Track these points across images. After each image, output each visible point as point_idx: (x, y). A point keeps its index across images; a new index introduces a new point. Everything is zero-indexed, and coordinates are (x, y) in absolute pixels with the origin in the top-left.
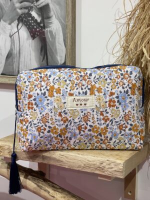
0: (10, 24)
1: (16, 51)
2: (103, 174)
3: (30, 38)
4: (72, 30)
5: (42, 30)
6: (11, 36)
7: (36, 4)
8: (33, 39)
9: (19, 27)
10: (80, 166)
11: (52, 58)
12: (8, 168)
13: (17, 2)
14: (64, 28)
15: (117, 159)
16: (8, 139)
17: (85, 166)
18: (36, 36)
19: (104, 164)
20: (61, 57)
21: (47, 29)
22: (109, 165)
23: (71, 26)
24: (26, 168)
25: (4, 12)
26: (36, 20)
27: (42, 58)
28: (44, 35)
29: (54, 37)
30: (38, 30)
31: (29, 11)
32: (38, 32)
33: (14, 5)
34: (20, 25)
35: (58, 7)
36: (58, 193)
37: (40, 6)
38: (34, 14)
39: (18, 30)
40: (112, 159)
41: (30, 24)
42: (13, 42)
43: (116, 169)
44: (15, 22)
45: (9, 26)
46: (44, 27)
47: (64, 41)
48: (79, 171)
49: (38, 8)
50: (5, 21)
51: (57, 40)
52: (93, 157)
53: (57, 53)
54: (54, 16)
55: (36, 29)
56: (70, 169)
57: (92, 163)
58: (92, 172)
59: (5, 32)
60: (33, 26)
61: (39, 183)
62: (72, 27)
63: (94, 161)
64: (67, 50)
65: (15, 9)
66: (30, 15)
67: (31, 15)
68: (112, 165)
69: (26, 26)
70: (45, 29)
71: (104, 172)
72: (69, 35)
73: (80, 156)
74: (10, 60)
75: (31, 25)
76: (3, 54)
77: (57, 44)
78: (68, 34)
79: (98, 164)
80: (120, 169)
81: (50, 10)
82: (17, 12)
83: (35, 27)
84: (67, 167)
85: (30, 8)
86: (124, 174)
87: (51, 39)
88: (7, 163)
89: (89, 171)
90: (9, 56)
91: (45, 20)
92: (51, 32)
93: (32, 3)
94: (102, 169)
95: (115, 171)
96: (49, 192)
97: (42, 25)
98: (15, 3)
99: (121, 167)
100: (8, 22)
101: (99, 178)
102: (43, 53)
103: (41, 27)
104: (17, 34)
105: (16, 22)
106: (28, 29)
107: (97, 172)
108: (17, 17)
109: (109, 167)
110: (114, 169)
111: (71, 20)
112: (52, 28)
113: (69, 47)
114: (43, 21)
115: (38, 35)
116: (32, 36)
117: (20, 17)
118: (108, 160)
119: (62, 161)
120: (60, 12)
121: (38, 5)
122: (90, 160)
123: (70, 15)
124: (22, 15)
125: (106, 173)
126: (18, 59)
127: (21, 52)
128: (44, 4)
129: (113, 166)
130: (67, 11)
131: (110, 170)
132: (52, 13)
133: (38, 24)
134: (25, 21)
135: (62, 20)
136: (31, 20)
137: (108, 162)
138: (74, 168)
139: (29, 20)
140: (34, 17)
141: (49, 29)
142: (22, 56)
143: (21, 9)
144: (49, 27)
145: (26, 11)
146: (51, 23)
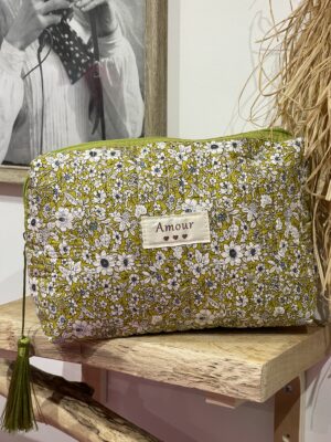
0: (22, 49)
1: (35, 110)
2: (216, 391)
4: (158, 62)
5: (92, 61)
6: (24, 77)
7: (78, 3)
8: (73, 83)
9: (43, 55)
10: (163, 373)
11: (114, 125)
12: (9, 374)
14: (141, 56)
15: (250, 357)
16: (11, 309)
17: (175, 373)
18: (79, 75)
19: (219, 369)
20: (134, 123)
21: (102, 60)
22: (230, 370)
23: (154, 51)
25: (10, 21)
26: (80, 39)
27: (92, 125)
28: (97, 74)
29: (118, 78)
30: (83, 61)
31: (64, 18)
33: (31, 5)
34: (45, 50)
35: (127, 10)
36: (118, 433)
37: (88, 8)
38: (75, 25)
39: (40, 63)
40: (237, 358)
41: (67, 48)
42: (28, 89)
43: (244, 380)
44: (33, 44)
45: (21, 53)
46: (97, 56)
47: (141, 86)
48: (162, 384)
50: (11, 42)
51: (125, 84)
52: (193, 353)
53: (125, 116)
54: (119, 29)
55: (78, 60)
56: (142, 378)
57: (192, 365)
58: (192, 386)
59: (10, 66)
60: (73, 53)
61: (77, 409)
62: (159, 55)
63: (196, 362)
64: (146, 107)
65: (34, 15)
66: (66, 29)
67: (68, 27)
68: (237, 372)
69: (57, 52)
70: (98, 59)
71: (218, 387)
72: (151, 74)
73: (166, 349)
74: (22, 130)
75: (69, 51)
77: (126, 94)
78: (150, 71)
79: (205, 368)
80: (255, 381)
81: (110, 17)
82: (38, 21)
83: (77, 55)
84: (135, 374)
86: (264, 390)
87: (111, 83)
88: (7, 363)
89: (183, 383)
91: (100, 40)
92: (111, 66)
93: (72, 1)
94: (213, 380)
95: (244, 384)
96: (98, 432)
97: (92, 50)
98: (33, 2)
99: (256, 375)
100: (19, 44)
101: (208, 401)
102: (94, 115)
103: (90, 55)
104: (37, 71)
105: (36, 44)
107: (202, 387)
108: (38, 34)
109: (230, 375)
110: (240, 381)
111: (155, 39)
112: (115, 57)
113: (151, 101)
114: (94, 41)
115: (83, 74)
116: (70, 77)
117: (45, 32)
118: (227, 360)
119: (124, 361)
120: (132, 20)
121: (84, 6)
122: (187, 358)
123: (154, 27)
124: (48, 28)
125: (222, 391)
126: (39, 128)
127: (47, 111)
128: (97, 3)
129: (239, 374)
130: (147, 18)
131: (232, 383)
132: (114, 24)
133: (84, 48)
134: (55, 41)
135: (137, 38)
136: (69, 40)
137: (228, 365)
138: (153, 378)
139: (63, 40)
140: (75, 33)
141: (107, 59)
142: (48, 121)
143: (46, 14)
144: (108, 55)
145: (58, 19)
146: (112, 45)
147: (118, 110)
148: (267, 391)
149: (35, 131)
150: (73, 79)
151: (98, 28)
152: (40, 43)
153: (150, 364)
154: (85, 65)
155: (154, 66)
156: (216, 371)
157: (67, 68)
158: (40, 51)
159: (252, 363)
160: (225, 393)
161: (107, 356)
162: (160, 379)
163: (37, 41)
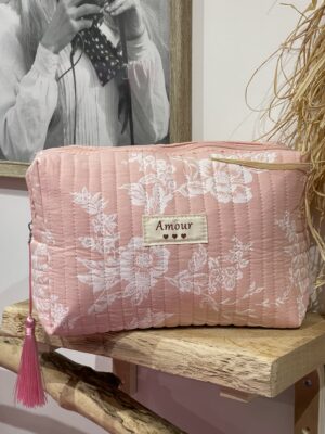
0: (56, 52)
1: (68, 111)
2: (229, 385)
5: (121, 64)
6: (58, 79)
7: (108, 8)
8: (103, 85)
9: (75, 58)
10: (179, 367)
11: (141, 125)
13: (70, 5)
14: (167, 59)
15: (262, 353)
17: (191, 367)
18: (109, 77)
19: (231, 364)
20: (160, 123)
21: (131, 63)
22: (241, 365)
23: (179, 54)
24: (79, 365)
25: (44, 25)
26: (109, 43)
27: (121, 125)
28: (126, 76)
29: (145, 80)
31: (95, 22)
33: (64, 10)
34: (78, 54)
35: (153, 14)
36: (141, 423)
37: (117, 12)
39: (73, 65)
40: (249, 353)
42: (62, 91)
43: (255, 376)
44: (66, 48)
46: (125, 59)
47: (167, 87)
48: (178, 377)
50: (46, 46)
51: (152, 86)
52: (207, 348)
54: (146, 34)
56: (160, 371)
57: (205, 360)
58: (207, 380)
59: (46, 69)
60: (103, 57)
62: (183, 58)
63: (210, 356)
64: (171, 108)
65: (67, 20)
66: (97, 32)
68: (248, 368)
69: (89, 55)
71: (230, 382)
72: (177, 75)
73: (182, 343)
74: (57, 130)
75: (100, 54)
76: (42, 118)
77: (152, 96)
78: (175, 73)
79: (218, 363)
80: (265, 377)
81: (137, 21)
82: (71, 25)
83: (107, 58)
84: (153, 367)
85: (97, 17)
87: (138, 84)
89: (198, 377)
90: (56, 121)
91: (129, 44)
93: (101, 6)
94: (226, 374)
95: (255, 380)
96: (122, 421)
97: (121, 53)
98: (66, 7)
99: (267, 371)
100: (53, 48)
101: (222, 394)
102: (123, 116)
103: (119, 57)
104: (70, 73)
105: (69, 48)
107: (216, 381)
108: (71, 38)
109: (241, 370)
110: (251, 376)
111: (179, 42)
112: (142, 59)
113: (176, 102)
114: (122, 45)
115: (112, 76)
117: (77, 36)
118: (239, 356)
119: (143, 354)
121: (114, 11)
122: (202, 353)
123: (179, 30)
124: (80, 32)
125: (234, 385)
126: (73, 128)
127: (79, 112)
128: (124, 7)
129: (250, 370)
130: (172, 23)
131: (242, 377)
132: (142, 28)
133: (114, 51)
134: (86, 45)
135: (162, 40)
136: (99, 43)
137: (239, 360)
139: (94, 44)
140: (105, 37)
141: (135, 62)
142: (80, 122)
143: (78, 19)
144: (136, 58)
145: (90, 23)
146: (140, 49)
147: (145, 110)
148: (277, 387)
149: (68, 130)
151: (126, 32)
153: (167, 358)
154: (115, 68)
155: (179, 69)
156: (228, 366)
158: (72, 54)
159: (262, 359)
160: (237, 388)
161: (127, 348)
162: (176, 372)
163: (70, 46)
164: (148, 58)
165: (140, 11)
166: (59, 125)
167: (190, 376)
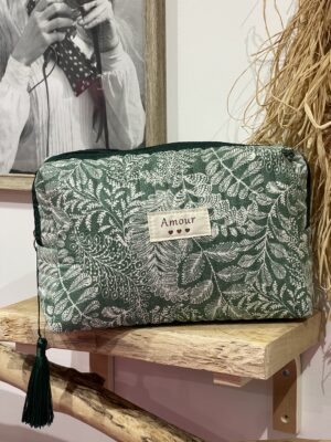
0: (28, 64)
1: (40, 122)
2: (224, 371)
3: (71, 93)
4: (158, 74)
5: (95, 75)
6: (30, 91)
7: (81, 22)
8: (77, 95)
9: (48, 70)
10: (174, 357)
11: (117, 133)
12: (25, 368)
13: (42, 19)
14: (142, 69)
15: (254, 339)
16: (25, 306)
17: (186, 357)
18: (83, 88)
19: (226, 351)
20: (136, 131)
21: (105, 74)
22: (236, 351)
23: (154, 64)
25: (15, 39)
26: (83, 55)
27: (96, 135)
28: (100, 86)
29: (120, 91)
30: (86, 75)
31: (68, 35)
32: (88, 80)
33: (36, 24)
34: (50, 66)
35: (127, 27)
36: (130, 418)
37: (91, 25)
38: (78, 41)
39: (45, 77)
40: (241, 340)
41: (71, 63)
42: (34, 102)
43: (250, 360)
44: (38, 60)
45: (27, 69)
46: (99, 69)
47: (142, 97)
48: (172, 367)
49: (87, 31)
50: (18, 58)
51: (126, 95)
52: (201, 338)
53: (127, 125)
54: (120, 45)
55: (82, 74)
56: (154, 363)
57: (200, 349)
58: (201, 368)
59: (17, 81)
60: (77, 68)
61: (90, 397)
62: (158, 68)
63: (204, 345)
64: (147, 116)
65: (39, 32)
66: (70, 45)
68: (243, 353)
69: (61, 67)
70: (101, 73)
71: (225, 367)
72: (152, 86)
74: (28, 140)
75: (73, 66)
76: (14, 129)
77: (127, 105)
78: (150, 84)
79: (213, 351)
80: (259, 360)
81: (111, 33)
82: (43, 38)
83: (81, 69)
84: (148, 360)
86: (267, 369)
87: (113, 94)
88: (22, 357)
89: (193, 366)
90: (27, 132)
91: (103, 55)
92: (114, 79)
93: (74, 19)
94: (221, 361)
95: (249, 364)
96: (112, 417)
97: (95, 65)
98: (38, 21)
99: (260, 355)
100: (25, 60)
101: (216, 381)
103: (93, 69)
104: (43, 85)
105: (41, 60)
106: (67, 73)
107: (210, 368)
108: (43, 50)
109: (236, 355)
110: (246, 361)
111: (155, 53)
112: (117, 70)
113: (152, 110)
114: (97, 53)
115: (86, 87)
116: (74, 90)
117: (50, 48)
118: (233, 343)
119: (137, 347)
120: (132, 35)
121: (87, 24)
122: (196, 342)
123: (154, 43)
124: (53, 44)
125: (230, 370)
126: (46, 138)
127: (52, 122)
128: (99, 21)
129: (244, 355)
130: (147, 34)
131: (237, 363)
132: (116, 40)
133: (88, 63)
134: (59, 57)
135: (137, 53)
136: (72, 55)
137: (233, 347)
138: (163, 362)
139: (67, 56)
140: (78, 49)
141: (109, 73)
142: (53, 131)
143: (51, 32)
144: (111, 69)
145: (62, 36)
146: (114, 60)
147: (120, 119)
148: (270, 370)
149: (41, 140)
150: (78, 92)
151: (101, 44)
152: (45, 58)
153: (161, 349)
154: (89, 78)
155: (155, 78)
156: (222, 353)
157: (71, 82)
158: (45, 66)
159: (255, 344)
160: (232, 373)
162: (170, 363)
163: (42, 58)
164: (123, 68)
165: (114, 24)
166: (32, 135)
167: (185, 366)
